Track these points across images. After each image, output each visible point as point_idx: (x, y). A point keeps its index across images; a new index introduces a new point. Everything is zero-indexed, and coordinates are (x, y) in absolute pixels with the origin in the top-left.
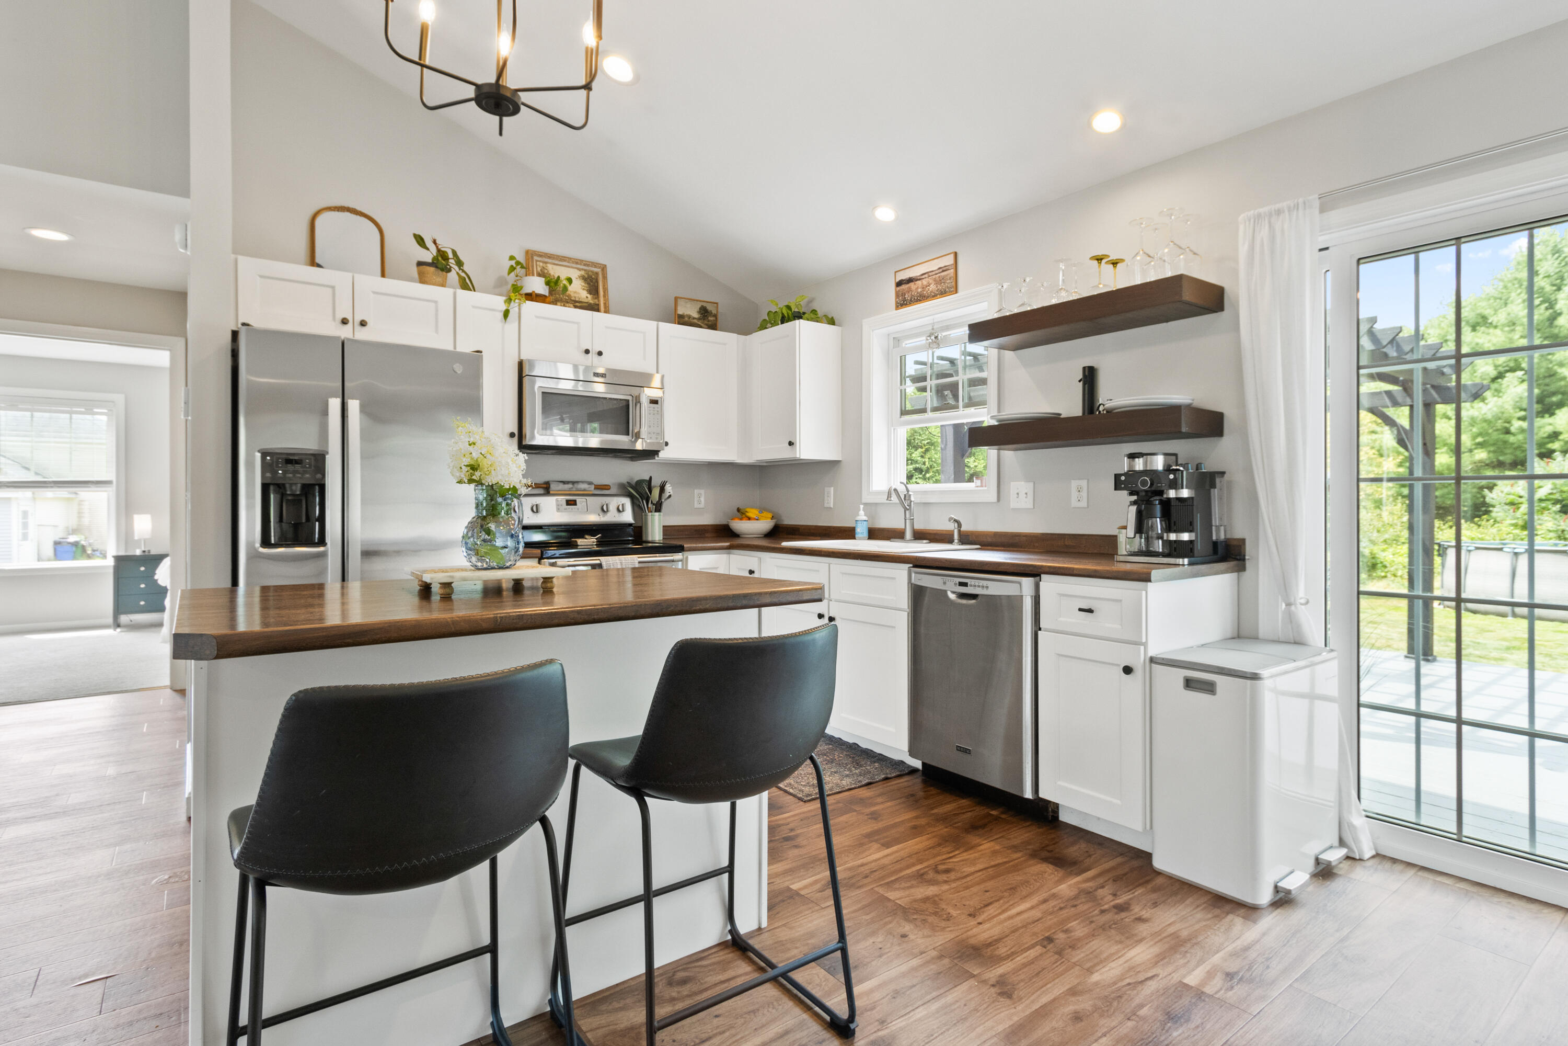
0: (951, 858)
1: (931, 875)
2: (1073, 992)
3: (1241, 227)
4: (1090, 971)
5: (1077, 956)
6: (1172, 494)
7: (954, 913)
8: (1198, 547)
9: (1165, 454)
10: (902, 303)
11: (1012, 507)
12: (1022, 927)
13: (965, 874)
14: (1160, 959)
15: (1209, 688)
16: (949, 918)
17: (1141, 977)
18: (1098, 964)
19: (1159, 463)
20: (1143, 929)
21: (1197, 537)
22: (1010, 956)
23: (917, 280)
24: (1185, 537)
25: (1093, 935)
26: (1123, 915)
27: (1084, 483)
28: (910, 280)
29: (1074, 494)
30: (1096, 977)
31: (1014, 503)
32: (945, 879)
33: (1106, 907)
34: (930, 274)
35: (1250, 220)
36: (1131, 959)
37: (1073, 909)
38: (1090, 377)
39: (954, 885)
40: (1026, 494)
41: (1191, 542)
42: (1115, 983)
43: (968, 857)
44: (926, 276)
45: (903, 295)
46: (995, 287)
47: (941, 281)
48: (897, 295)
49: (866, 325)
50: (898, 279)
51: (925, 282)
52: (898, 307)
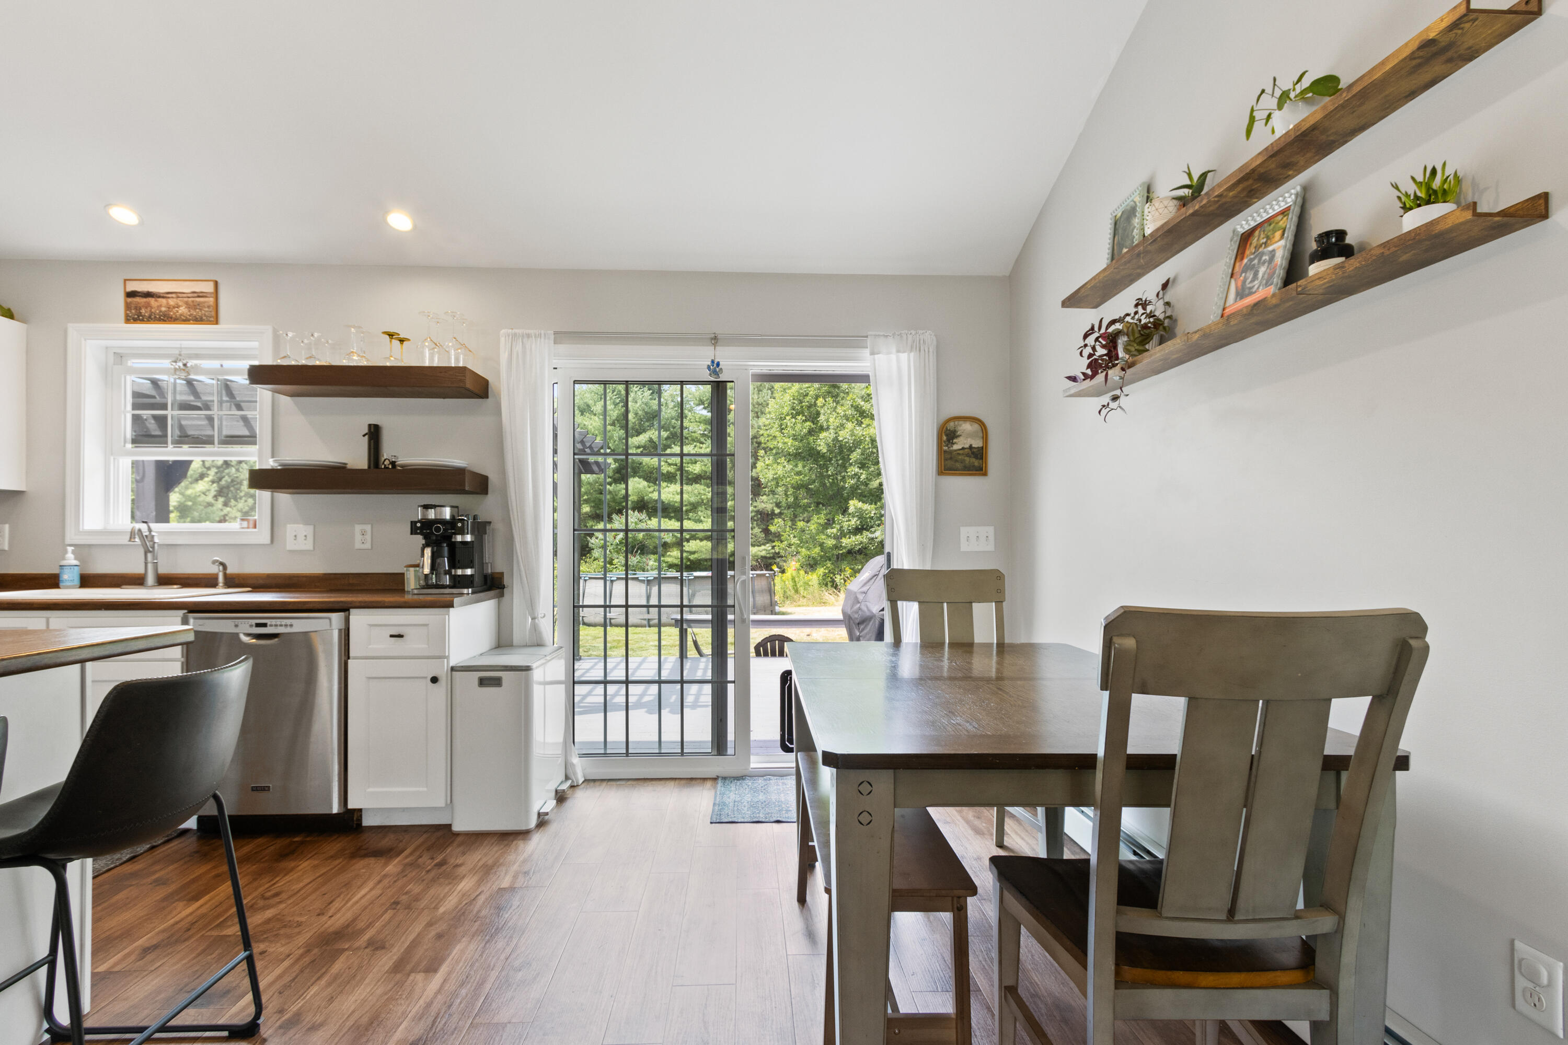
0: (274, 884)
1: (261, 903)
2: (430, 924)
3: (502, 340)
4: (436, 908)
5: (423, 903)
6: (459, 538)
7: (303, 919)
8: (477, 580)
9: (452, 507)
10: (135, 316)
11: (289, 548)
12: (370, 905)
13: (296, 891)
14: (480, 882)
15: (497, 682)
16: (299, 924)
17: (473, 897)
18: (439, 902)
19: (447, 513)
20: (462, 870)
21: (475, 571)
22: (370, 925)
23: (160, 297)
24: (469, 572)
25: (428, 887)
26: (444, 867)
27: (368, 528)
28: (148, 295)
29: (358, 537)
30: (442, 910)
31: (291, 545)
32: (279, 900)
33: (429, 867)
34: (180, 295)
35: (509, 336)
36: (462, 889)
37: (404, 879)
38: (374, 433)
39: (289, 902)
40: (306, 536)
41: (472, 576)
42: (456, 907)
43: (291, 878)
44: (174, 295)
45: (138, 308)
46: (268, 330)
47: (194, 306)
48: (128, 307)
49: (74, 330)
50: (129, 289)
51: (172, 302)
52: (128, 320)
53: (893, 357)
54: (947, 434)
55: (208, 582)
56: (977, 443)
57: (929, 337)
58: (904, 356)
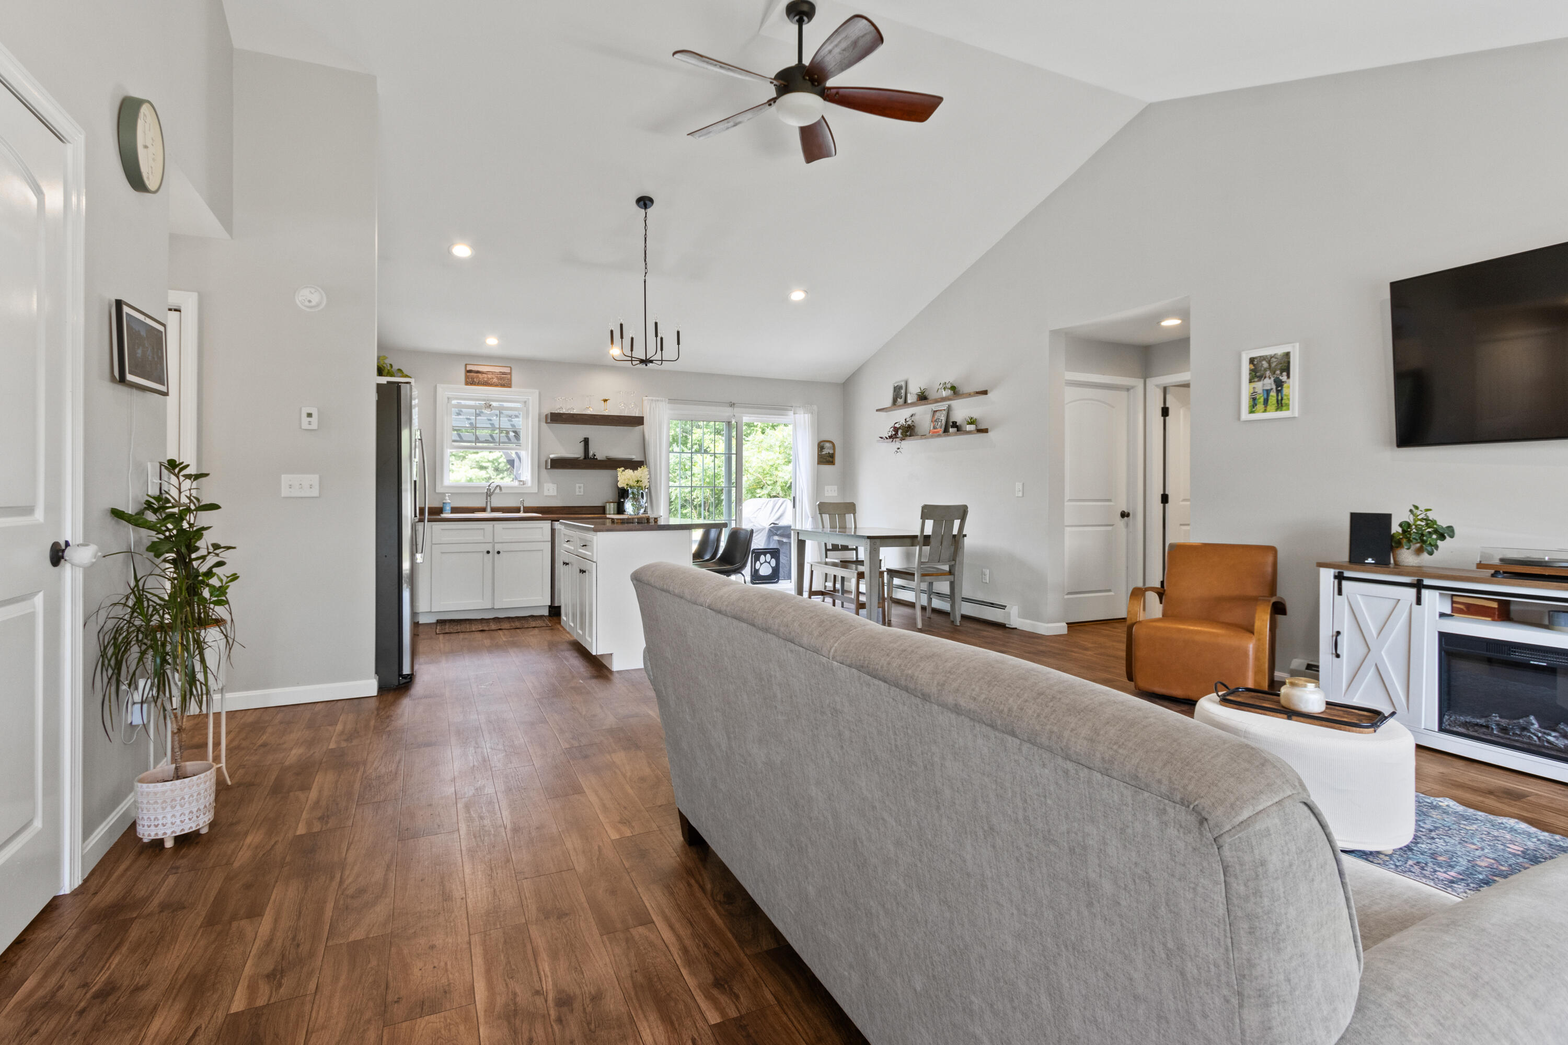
3: (645, 403)
10: (470, 382)
11: (545, 494)
23: (482, 373)
27: (582, 485)
28: (478, 372)
29: (577, 490)
31: (546, 493)
34: (493, 373)
35: (649, 400)
38: (586, 441)
40: (553, 489)
44: (489, 373)
45: (472, 378)
46: (537, 392)
47: (501, 379)
48: (467, 377)
49: (440, 388)
50: (468, 369)
51: (490, 376)
52: (467, 383)
53: (802, 415)
54: (821, 447)
55: (517, 510)
56: (831, 452)
57: (815, 407)
58: (806, 415)
